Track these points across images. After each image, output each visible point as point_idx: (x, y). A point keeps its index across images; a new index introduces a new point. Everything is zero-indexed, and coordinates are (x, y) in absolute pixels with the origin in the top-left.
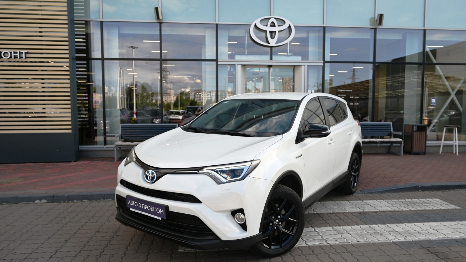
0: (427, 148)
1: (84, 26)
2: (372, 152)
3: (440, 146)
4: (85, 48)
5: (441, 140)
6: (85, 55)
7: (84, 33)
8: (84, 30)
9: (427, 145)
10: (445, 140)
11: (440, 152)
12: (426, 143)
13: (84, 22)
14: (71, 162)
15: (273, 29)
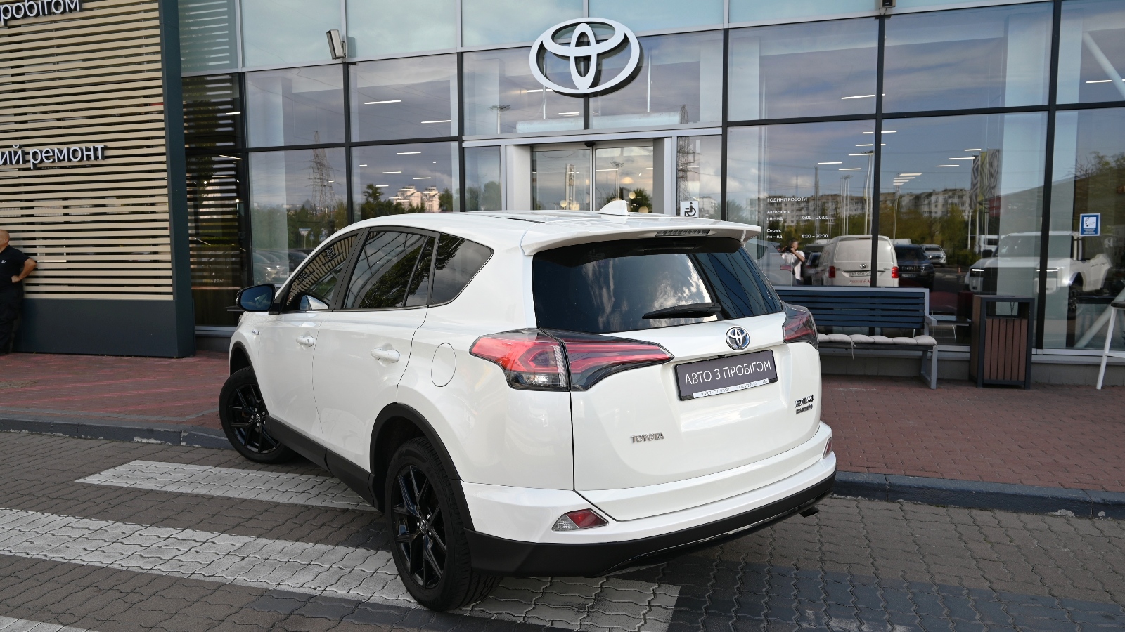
0: (1034, 370)
1: (228, 84)
2: (869, 373)
3: (1098, 366)
4: (230, 129)
5: (1102, 347)
6: (231, 144)
7: (229, 99)
8: (229, 92)
9: (1034, 358)
10: (1112, 348)
11: (1099, 387)
12: (1029, 354)
13: (228, 77)
14: (172, 358)
15: (583, 51)
